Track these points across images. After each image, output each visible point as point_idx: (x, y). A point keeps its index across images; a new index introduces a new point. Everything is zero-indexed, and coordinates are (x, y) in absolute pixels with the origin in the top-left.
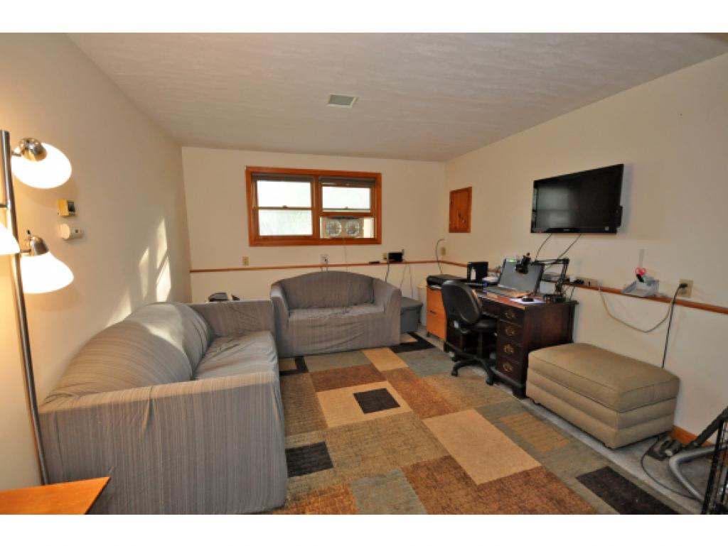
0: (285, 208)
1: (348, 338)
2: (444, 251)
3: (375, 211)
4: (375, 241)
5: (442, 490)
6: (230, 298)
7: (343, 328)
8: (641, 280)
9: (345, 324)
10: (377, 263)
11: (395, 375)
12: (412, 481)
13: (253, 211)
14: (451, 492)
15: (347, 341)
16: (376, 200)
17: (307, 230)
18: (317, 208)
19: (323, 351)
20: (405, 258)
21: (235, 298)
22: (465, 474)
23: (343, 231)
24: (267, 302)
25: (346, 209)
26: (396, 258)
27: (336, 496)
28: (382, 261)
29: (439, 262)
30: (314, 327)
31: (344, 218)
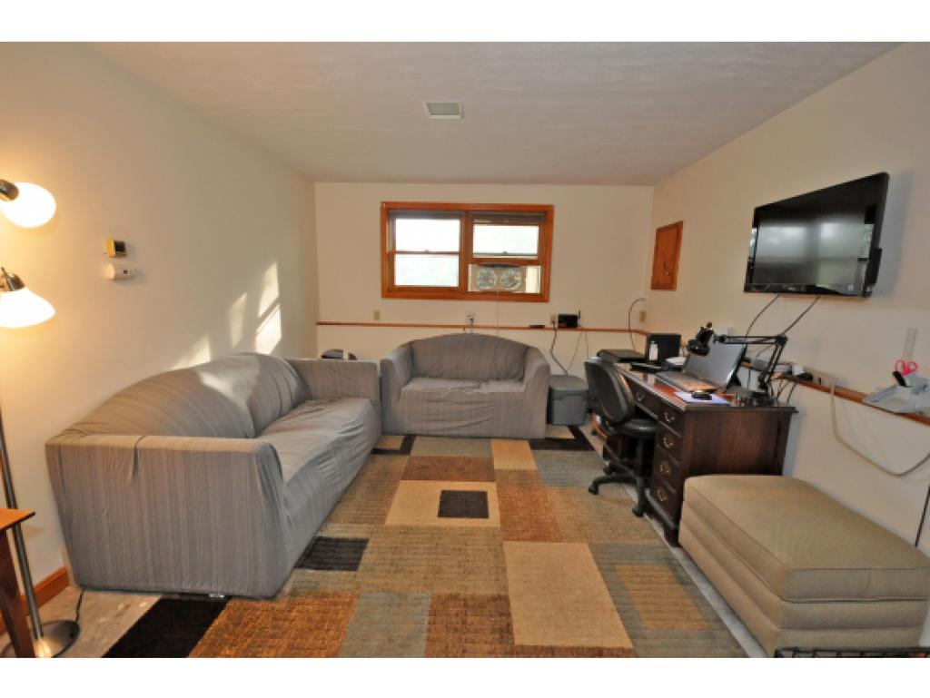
0: (427, 253)
1: (473, 421)
2: (643, 316)
3: (543, 258)
4: (541, 298)
5: (463, 636)
6: (346, 356)
7: (466, 407)
8: (902, 383)
9: (471, 403)
10: (541, 327)
11: (510, 478)
12: (433, 613)
13: (388, 257)
14: (473, 642)
15: (470, 425)
16: (545, 242)
17: (452, 281)
18: (466, 254)
19: (440, 433)
20: (582, 322)
21: (352, 357)
22: (509, 625)
23: (497, 284)
24: (372, 366)
25: (505, 254)
26: (569, 322)
27: (335, 604)
28: (548, 324)
29: (630, 331)
30: (429, 401)
31: (499, 266)
